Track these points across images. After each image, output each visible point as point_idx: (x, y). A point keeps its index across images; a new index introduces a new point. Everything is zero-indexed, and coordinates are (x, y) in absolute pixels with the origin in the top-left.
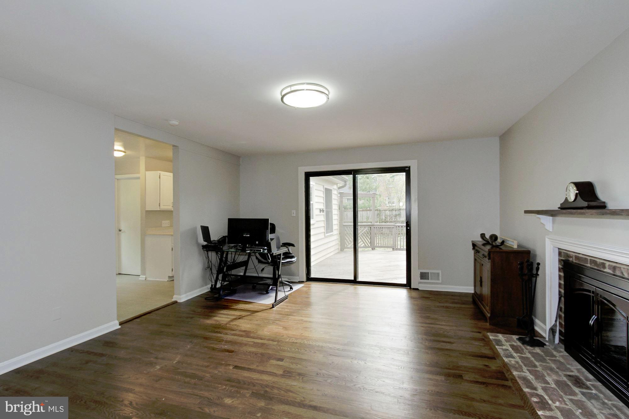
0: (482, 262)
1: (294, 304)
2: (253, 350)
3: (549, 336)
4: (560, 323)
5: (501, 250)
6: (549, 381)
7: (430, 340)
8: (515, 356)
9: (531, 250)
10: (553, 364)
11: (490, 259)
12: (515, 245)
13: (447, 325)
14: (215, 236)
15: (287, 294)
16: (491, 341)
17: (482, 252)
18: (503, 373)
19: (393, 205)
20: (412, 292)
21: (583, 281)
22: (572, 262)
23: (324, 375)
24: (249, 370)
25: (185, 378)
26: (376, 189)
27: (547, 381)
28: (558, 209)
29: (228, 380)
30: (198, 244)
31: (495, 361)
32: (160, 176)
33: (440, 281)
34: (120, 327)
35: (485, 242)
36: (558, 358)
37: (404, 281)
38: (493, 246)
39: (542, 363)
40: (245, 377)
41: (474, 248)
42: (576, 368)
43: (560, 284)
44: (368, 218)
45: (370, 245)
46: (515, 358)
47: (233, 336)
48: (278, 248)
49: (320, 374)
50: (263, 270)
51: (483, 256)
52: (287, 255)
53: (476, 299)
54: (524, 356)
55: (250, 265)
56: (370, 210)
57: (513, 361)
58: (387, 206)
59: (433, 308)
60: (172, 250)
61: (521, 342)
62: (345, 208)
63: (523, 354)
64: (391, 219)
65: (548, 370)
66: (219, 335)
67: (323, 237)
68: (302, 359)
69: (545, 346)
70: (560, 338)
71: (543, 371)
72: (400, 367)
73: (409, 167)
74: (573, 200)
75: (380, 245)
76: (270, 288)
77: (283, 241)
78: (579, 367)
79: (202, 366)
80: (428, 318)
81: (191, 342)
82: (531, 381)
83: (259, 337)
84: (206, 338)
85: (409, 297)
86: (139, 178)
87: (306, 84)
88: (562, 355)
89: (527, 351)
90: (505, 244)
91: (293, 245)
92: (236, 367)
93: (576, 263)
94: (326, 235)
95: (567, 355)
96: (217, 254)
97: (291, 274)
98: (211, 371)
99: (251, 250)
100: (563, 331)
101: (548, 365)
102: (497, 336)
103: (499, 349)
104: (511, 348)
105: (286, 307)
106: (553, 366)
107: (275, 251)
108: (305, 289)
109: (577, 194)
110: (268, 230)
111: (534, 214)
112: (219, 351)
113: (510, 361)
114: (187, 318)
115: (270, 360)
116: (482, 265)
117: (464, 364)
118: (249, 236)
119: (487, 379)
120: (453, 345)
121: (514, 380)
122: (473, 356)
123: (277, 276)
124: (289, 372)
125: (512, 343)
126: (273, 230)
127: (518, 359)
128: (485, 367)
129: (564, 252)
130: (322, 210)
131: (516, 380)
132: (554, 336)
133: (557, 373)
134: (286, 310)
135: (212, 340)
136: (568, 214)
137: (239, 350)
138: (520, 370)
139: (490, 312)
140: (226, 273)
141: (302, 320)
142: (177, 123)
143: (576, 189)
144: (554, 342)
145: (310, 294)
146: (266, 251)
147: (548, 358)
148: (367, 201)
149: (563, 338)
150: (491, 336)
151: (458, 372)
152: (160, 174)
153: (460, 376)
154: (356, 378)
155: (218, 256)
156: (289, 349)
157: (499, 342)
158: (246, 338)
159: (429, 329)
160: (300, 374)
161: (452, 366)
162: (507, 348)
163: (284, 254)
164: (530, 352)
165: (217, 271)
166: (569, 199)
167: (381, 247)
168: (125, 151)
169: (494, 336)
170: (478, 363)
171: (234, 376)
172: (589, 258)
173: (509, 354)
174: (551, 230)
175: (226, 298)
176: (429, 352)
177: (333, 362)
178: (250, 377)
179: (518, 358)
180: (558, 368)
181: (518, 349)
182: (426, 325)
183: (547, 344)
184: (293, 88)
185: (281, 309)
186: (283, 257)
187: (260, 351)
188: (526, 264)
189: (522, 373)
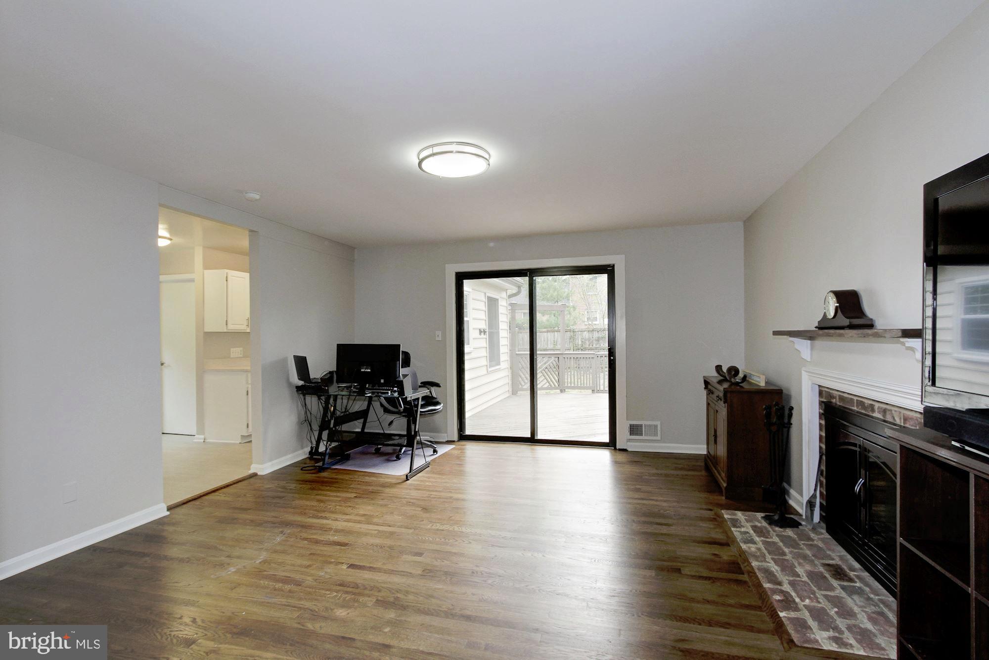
0: (717, 408)
1: (439, 474)
2: (377, 541)
3: (806, 512)
4: (821, 493)
5: (742, 390)
6: (799, 573)
7: (639, 522)
8: (756, 540)
9: (783, 389)
10: (809, 550)
11: (727, 403)
12: (761, 382)
13: (665, 501)
14: (317, 372)
15: (429, 459)
16: (726, 521)
17: (717, 393)
18: (738, 564)
19: (594, 323)
20: (617, 454)
21: (847, 431)
22: (836, 404)
23: (482, 574)
24: (371, 569)
25: (275, 584)
26: (567, 298)
27: (798, 572)
28: (815, 329)
29: (340, 585)
30: (290, 384)
31: (729, 548)
32: (227, 277)
33: (659, 438)
34: (168, 513)
35: (722, 378)
36: (815, 542)
37: (606, 439)
38: (732, 384)
39: (792, 550)
40: (365, 579)
41: (706, 388)
42: (838, 554)
43: (821, 437)
44: (555, 343)
45: (557, 385)
46: (757, 544)
47: (346, 523)
48: (415, 389)
49: (477, 572)
50: (391, 423)
51: (718, 398)
52: (430, 401)
53: (708, 462)
54: (767, 540)
55: (371, 416)
56: (558, 331)
57: (753, 548)
58: (586, 325)
59: (646, 477)
60: (247, 395)
61: (768, 522)
62: (520, 327)
63: (768, 538)
64: (591, 345)
65: (801, 558)
66: (325, 521)
67: (485, 372)
68: (450, 552)
69: (800, 527)
70: (821, 515)
71: (793, 560)
72: (593, 560)
73: (613, 266)
74: (832, 316)
75: (573, 385)
76: (403, 451)
77: (422, 379)
78: (844, 553)
79: (300, 566)
80: (638, 490)
81: (282, 532)
82: (776, 573)
83: (386, 524)
84: (304, 527)
85: (613, 461)
86: (192, 280)
87: (455, 143)
88: (821, 538)
89: (775, 534)
90: (747, 379)
91: (437, 385)
92: (352, 566)
93: (840, 406)
94: (490, 370)
95: (830, 538)
96: (319, 399)
97: (434, 430)
98: (313, 572)
99: (373, 393)
100: (825, 504)
101: (800, 551)
102: (735, 515)
103: (736, 531)
104: (753, 530)
105: (427, 479)
106: (809, 553)
107: (410, 395)
108: (456, 452)
109: (837, 307)
110: (398, 362)
111: (786, 336)
112: (326, 544)
113: (749, 548)
114: (274, 498)
115: (402, 555)
116: (717, 411)
117: (684, 554)
118: (369, 370)
119: (715, 573)
120: (671, 527)
121: (752, 573)
122: (699, 542)
123: (413, 433)
124: (431, 571)
125: (754, 523)
126: (407, 363)
127: (761, 545)
128: (713, 557)
129: (825, 391)
130: (482, 330)
131: (755, 573)
132: (812, 511)
133: (812, 562)
134: (427, 484)
135: (314, 529)
136: (826, 336)
137: (355, 542)
138: (763, 559)
139: (726, 479)
140: (334, 429)
141: (451, 497)
142: (257, 197)
143: (836, 302)
144: (812, 520)
145: (463, 460)
146: (396, 395)
147: (802, 542)
148: (554, 316)
149: (824, 514)
150: (727, 515)
151: (675, 564)
152: (227, 273)
153: (678, 570)
154: (529, 576)
155: (321, 403)
156: (430, 539)
157: (736, 523)
158: (367, 525)
159: (638, 506)
160: (446, 573)
161: (666, 556)
162: (747, 531)
163: (424, 398)
164: (777, 535)
165: (319, 426)
166: (827, 315)
167: (574, 388)
168: (171, 238)
169: (730, 515)
170: (705, 552)
171: (350, 579)
172: (855, 398)
173: (749, 539)
174: (809, 359)
175: (334, 467)
176: (636, 539)
177: (496, 556)
178: (371, 579)
179: (761, 543)
180: (813, 556)
181: (762, 532)
182: (636, 501)
183: (803, 523)
184: (437, 149)
185: (419, 483)
186: (422, 403)
187: (388, 542)
188: (775, 408)
189: (764, 564)
